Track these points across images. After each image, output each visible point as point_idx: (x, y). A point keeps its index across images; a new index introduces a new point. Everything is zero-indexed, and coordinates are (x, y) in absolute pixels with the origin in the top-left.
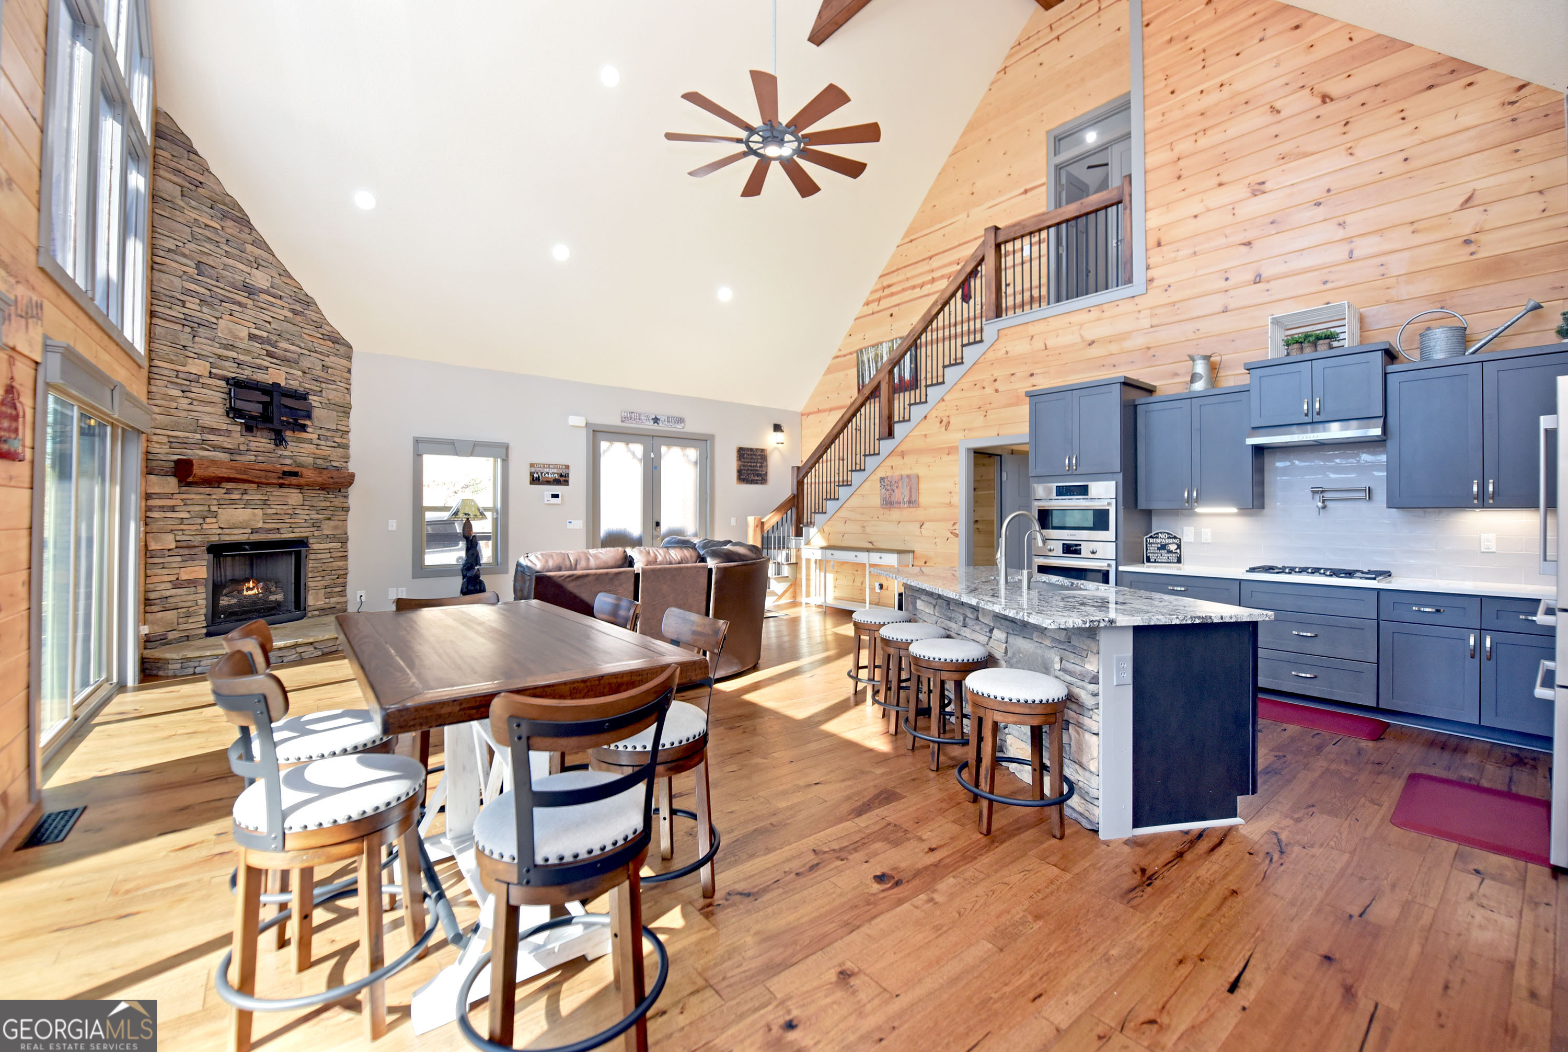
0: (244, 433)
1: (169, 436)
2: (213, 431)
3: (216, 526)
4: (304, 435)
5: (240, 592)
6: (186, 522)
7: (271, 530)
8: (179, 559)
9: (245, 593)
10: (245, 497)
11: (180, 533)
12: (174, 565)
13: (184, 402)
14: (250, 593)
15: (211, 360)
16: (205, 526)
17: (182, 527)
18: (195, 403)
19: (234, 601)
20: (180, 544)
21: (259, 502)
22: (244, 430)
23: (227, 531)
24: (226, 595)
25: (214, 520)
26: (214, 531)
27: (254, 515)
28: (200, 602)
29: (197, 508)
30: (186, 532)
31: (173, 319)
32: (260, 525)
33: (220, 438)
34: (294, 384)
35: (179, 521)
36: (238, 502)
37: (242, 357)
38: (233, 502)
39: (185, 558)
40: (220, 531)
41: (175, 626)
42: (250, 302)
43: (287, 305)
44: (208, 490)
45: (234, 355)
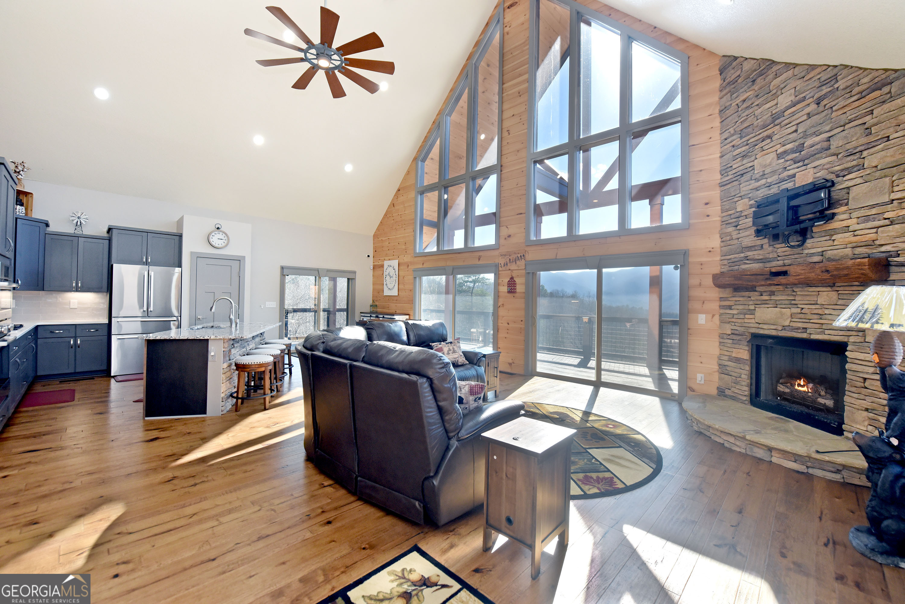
0: (772, 243)
1: (728, 260)
2: (750, 248)
3: (753, 321)
4: (835, 224)
5: (793, 385)
6: (735, 316)
7: (798, 328)
8: (730, 341)
9: (796, 387)
10: (773, 297)
11: (733, 324)
12: (729, 345)
13: (735, 235)
14: (800, 388)
15: (750, 195)
16: (746, 321)
17: (734, 320)
18: (741, 232)
19: (787, 390)
20: (733, 332)
21: (787, 302)
22: (771, 240)
23: (761, 326)
24: (781, 384)
25: (751, 316)
26: (752, 325)
27: (782, 314)
28: (743, 376)
29: (741, 307)
30: (736, 324)
31: (728, 182)
32: (787, 323)
33: (755, 253)
34: (822, 174)
35: (731, 316)
36: (768, 302)
37: (769, 180)
38: (765, 302)
39: (735, 342)
40: (757, 325)
41: (730, 388)
42: (778, 127)
43: (811, 100)
44: (747, 294)
45: (763, 182)
